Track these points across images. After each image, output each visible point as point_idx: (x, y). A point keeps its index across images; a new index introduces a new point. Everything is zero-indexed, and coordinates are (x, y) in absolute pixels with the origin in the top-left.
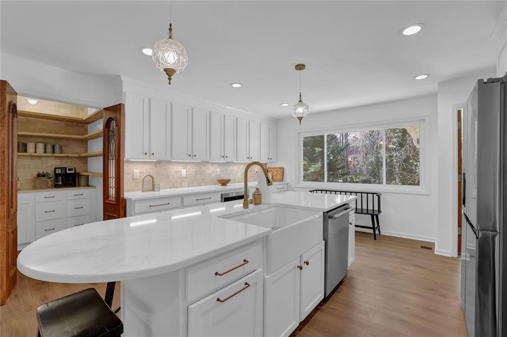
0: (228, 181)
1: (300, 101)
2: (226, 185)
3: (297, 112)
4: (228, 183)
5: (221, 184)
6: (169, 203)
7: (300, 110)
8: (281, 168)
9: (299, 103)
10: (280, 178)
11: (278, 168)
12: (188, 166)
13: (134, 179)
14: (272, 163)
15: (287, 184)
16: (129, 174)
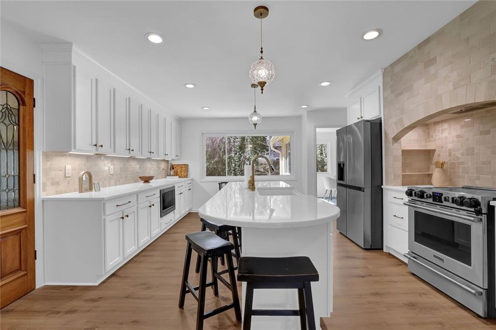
0: (151, 178)
1: (255, 111)
2: (149, 182)
3: (253, 119)
4: (151, 180)
5: (143, 181)
6: (129, 202)
7: (255, 119)
8: (185, 165)
9: (255, 113)
10: (185, 174)
11: (183, 165)
12: (115, 162)
13: (66, 177)
14: (179, 160)
15: (192, 179)
16: (60, 171)
